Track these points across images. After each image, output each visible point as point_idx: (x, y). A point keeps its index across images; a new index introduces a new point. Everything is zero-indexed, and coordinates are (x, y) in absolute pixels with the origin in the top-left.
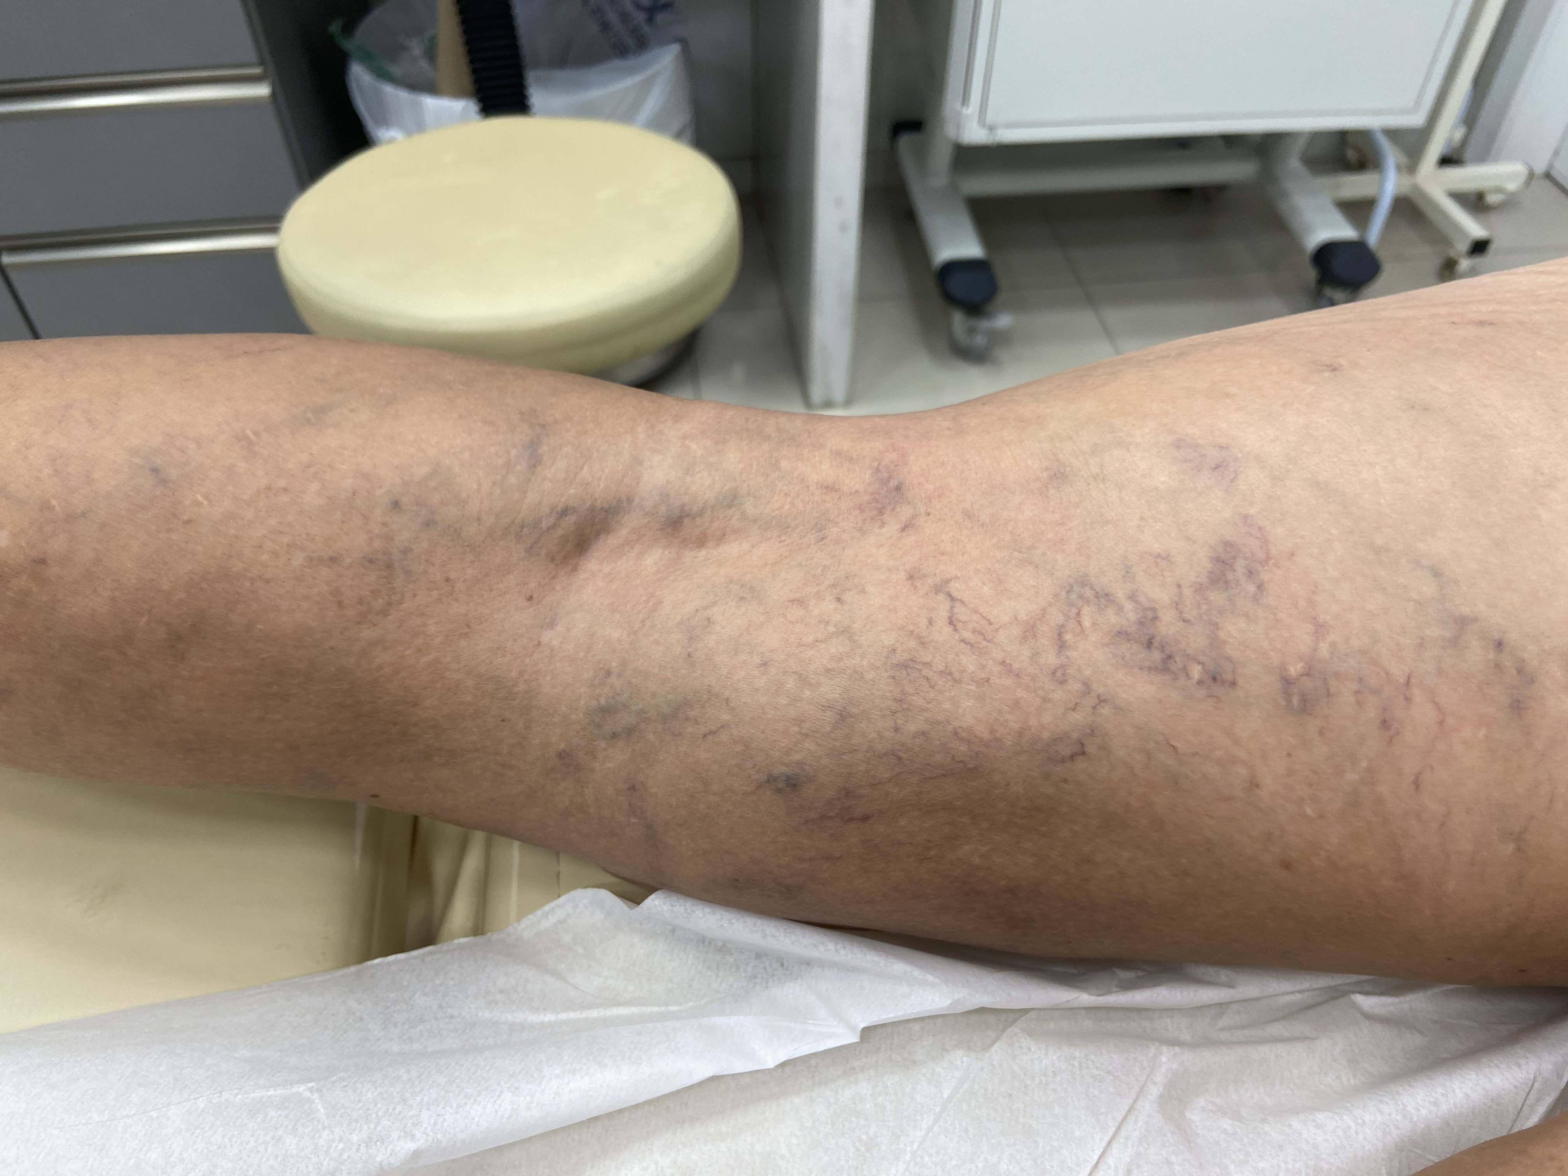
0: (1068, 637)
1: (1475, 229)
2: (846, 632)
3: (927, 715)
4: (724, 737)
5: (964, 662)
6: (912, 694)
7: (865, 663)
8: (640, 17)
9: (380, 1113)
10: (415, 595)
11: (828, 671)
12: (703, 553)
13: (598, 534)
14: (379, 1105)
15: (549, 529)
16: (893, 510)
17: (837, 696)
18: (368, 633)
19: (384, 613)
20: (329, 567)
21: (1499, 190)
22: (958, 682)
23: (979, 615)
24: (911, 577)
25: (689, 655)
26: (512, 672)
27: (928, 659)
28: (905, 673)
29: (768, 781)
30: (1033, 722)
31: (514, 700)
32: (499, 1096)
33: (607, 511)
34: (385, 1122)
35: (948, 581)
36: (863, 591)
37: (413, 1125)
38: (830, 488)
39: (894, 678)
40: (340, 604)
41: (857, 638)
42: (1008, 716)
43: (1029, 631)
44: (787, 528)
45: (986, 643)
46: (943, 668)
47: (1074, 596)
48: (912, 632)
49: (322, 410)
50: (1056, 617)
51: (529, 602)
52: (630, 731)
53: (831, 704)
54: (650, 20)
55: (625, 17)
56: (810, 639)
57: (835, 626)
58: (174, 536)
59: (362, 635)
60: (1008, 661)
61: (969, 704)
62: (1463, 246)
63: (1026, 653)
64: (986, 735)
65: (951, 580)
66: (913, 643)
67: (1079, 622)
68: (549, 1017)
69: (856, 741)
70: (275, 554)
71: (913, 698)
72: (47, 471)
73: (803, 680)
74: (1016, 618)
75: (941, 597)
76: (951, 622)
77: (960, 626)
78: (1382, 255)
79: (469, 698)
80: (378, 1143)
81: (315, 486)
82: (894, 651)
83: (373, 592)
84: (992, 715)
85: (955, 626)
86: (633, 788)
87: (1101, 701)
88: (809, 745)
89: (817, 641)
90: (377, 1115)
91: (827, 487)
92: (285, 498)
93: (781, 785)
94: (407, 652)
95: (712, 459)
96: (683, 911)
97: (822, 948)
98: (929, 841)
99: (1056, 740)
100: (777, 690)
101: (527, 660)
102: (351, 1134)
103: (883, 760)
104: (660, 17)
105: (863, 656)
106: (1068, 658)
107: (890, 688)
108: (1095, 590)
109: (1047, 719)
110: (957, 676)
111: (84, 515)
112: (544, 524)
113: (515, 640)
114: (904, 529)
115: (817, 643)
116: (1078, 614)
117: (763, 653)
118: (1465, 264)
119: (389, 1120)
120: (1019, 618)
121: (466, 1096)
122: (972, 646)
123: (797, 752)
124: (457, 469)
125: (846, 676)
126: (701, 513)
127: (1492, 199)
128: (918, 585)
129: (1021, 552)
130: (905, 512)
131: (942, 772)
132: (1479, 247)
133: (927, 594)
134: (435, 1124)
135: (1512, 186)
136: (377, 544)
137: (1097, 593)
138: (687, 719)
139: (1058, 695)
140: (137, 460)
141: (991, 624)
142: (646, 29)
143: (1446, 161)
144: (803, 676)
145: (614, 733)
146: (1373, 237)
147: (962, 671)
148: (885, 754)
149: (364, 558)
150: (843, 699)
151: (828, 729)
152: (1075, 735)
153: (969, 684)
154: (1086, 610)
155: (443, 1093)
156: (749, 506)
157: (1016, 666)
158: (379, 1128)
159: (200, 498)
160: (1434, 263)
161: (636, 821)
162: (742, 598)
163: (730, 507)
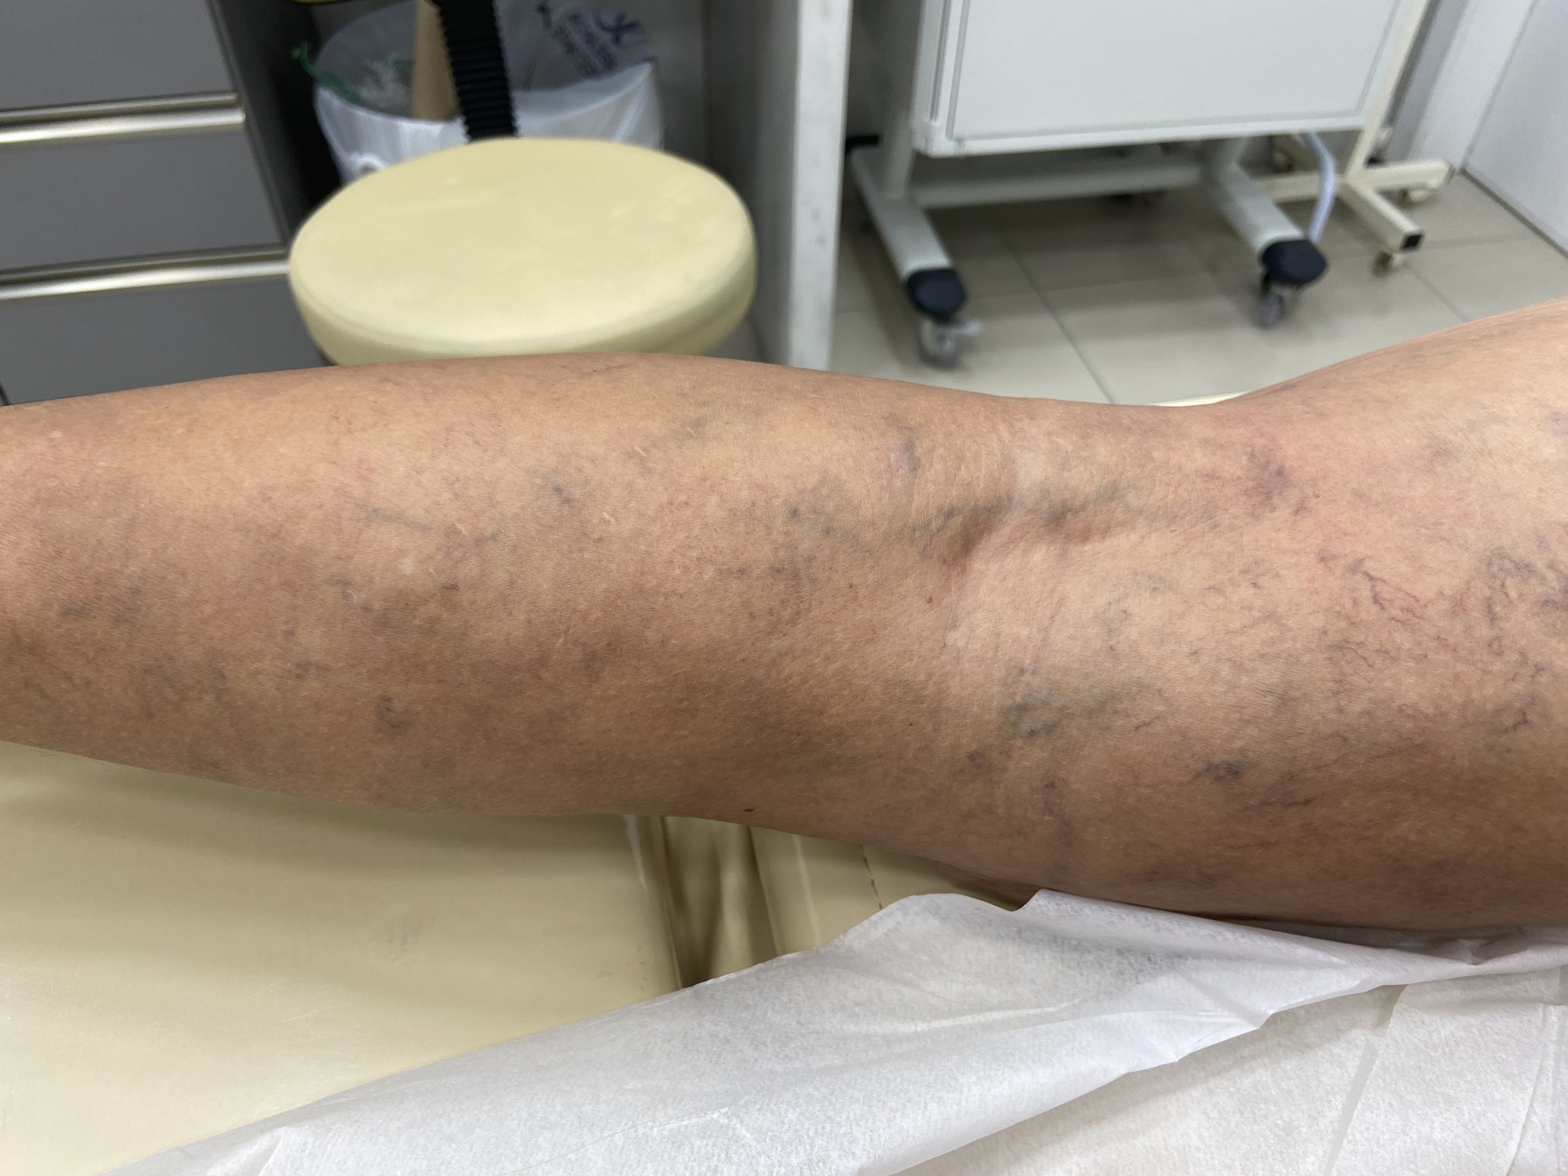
0: (1498, 609)
1: (1407, 225)
2: (1270, 616)
3: (1370, 694)
4: (1158, 728)
5: (1399, 640)
6: (1352, 675)
7: (1299, 646)
8: (606, 38)
9: (811, 1134)
10: (821, 603)
11: (1262, 656)
12: (1088, 547)
13: (981, 533)
14: (806, 1126)
15: (938, 530)
16: (1281, 493)
17: (1275, 680)
18: (778, 643)
19: (793, 622)
20: (739, 578)
21: (1423, 187)
22: (1395, 660)
23: (1404, 593)
24: (1323, 559)
25: (1111, 648)
26: (920, 675)
27: (1362, 638)
28: (1340, 653)
29: (1208, 770)
30: (1475, 695)
31: (923, 703)
32: (926, 1107)
33: (989, 510)
34: (818, 1142)
35: (1361, 561)
36: (1277, 575)
37: (850, 1142)
38: (1211, 476)
39: (1331, 659)
40: (752, 616)
41: (1284, 622)
42: (1451, 691)
43: (1458, 606)
44: (1175, 517)
45: (1417, 620)
46: (1378, 647)
47: (1495, 569)
48: (1339, 613)
49: (698, 423)
50: (1481, 590)
51: (929, 604)
52: (1050, 729)
53: (1271, 689)
54: (617, 40)
55: (590, 38)
56: (1237, 625)
57: (1260, 611)
58: (587, 555)
59: (772, 645)
60: (1443, 636)
61: (1412, 681)
62: (1396, 241)
63: (1459, 627)
64: (1431, 711)
65: (1364, 559)
66: (1343, 624)
67: (1506, 594)
68: (921, 1027)
69: (1301, 724)
70: (686, 569)
71: (1353, 678)
72: (446, 496)
73: (1238, 667)
74: (1441, 593)
75: (1359, 577)
76: (1376, 602)
77: (1387, 605)
78: (1326, 250)
79: (876, 704)
80: (820, 1164)
81: (714, 499)
82: (1325, 632)
83: (782, 602)
84: (1435, 690)
85: (1381, 604)
86: (1052, 785)
87: (1539, 669)
88: (1251, 731)
89: (1245, 627)
90: (809, 1136)
91: (1207, 475)
92: (687, 513)
93: (1222, 773)
94: (816, 661)
95: (1084, 454)
96: (1069, 909)
97: (1220, 938)
98: (1370, 821)
99: (1498, 712)
100: (1212, 678)
101: (935, 662)
102: (789, 1157)
103: (1329, 742)
104: (627, 38)
105: (1294, 639)
106: (1501, 629)
107: (1329, 670)
108: (1514, 562)
109: (1489, 691)
110: (1393, 653)
111: (494, 537)
112: (934, 526)
113: (921, 643)
114: (1297, 512)
115: (1245, 629)
116: (1503, 586)
117: (1191, 642)
118: (1398, 258)
119: (823, 1140)
120: (1445, 592)
121: (891, 1110)
122: (1403, 623)
123: (1239, 739)
124: (844, 476)
125: (1281, 660)
126: (1083, 507)
127: (1416, 195)
128: (1332, 566)
129: (1428, 529)
130: (1293, 495)
131: (1389, 750)
132: (1412, 242)
133: (1344, 575)
134: (872, 1140)
135: (1435, 182)
136: (782, 554)
137: (1516, 564)
138: (1116, 712)
139: (1497, 666)
140: (538, 481)
141: (1417, 600)
142: (613, 50)
143: (1374, 161)
144: (1237, 662)
145: (1032, 731)
146: (1316, 233)
147: (1399, 649)
148: (1332, 736)
149: (772, 568)
150: (1283, 683)
151: (1271, 714)
152: (1518, 705)
153: (1407, 661)
154: (1509, 582)
155: (866, 1108)
156: (1131, 498)
157: (1451, 640)
158: (816, 1149)
159: (606, 516)
160: (1369, 258)
161: (1051, 818)
162: (1154, 589)
163: (1112, 499)
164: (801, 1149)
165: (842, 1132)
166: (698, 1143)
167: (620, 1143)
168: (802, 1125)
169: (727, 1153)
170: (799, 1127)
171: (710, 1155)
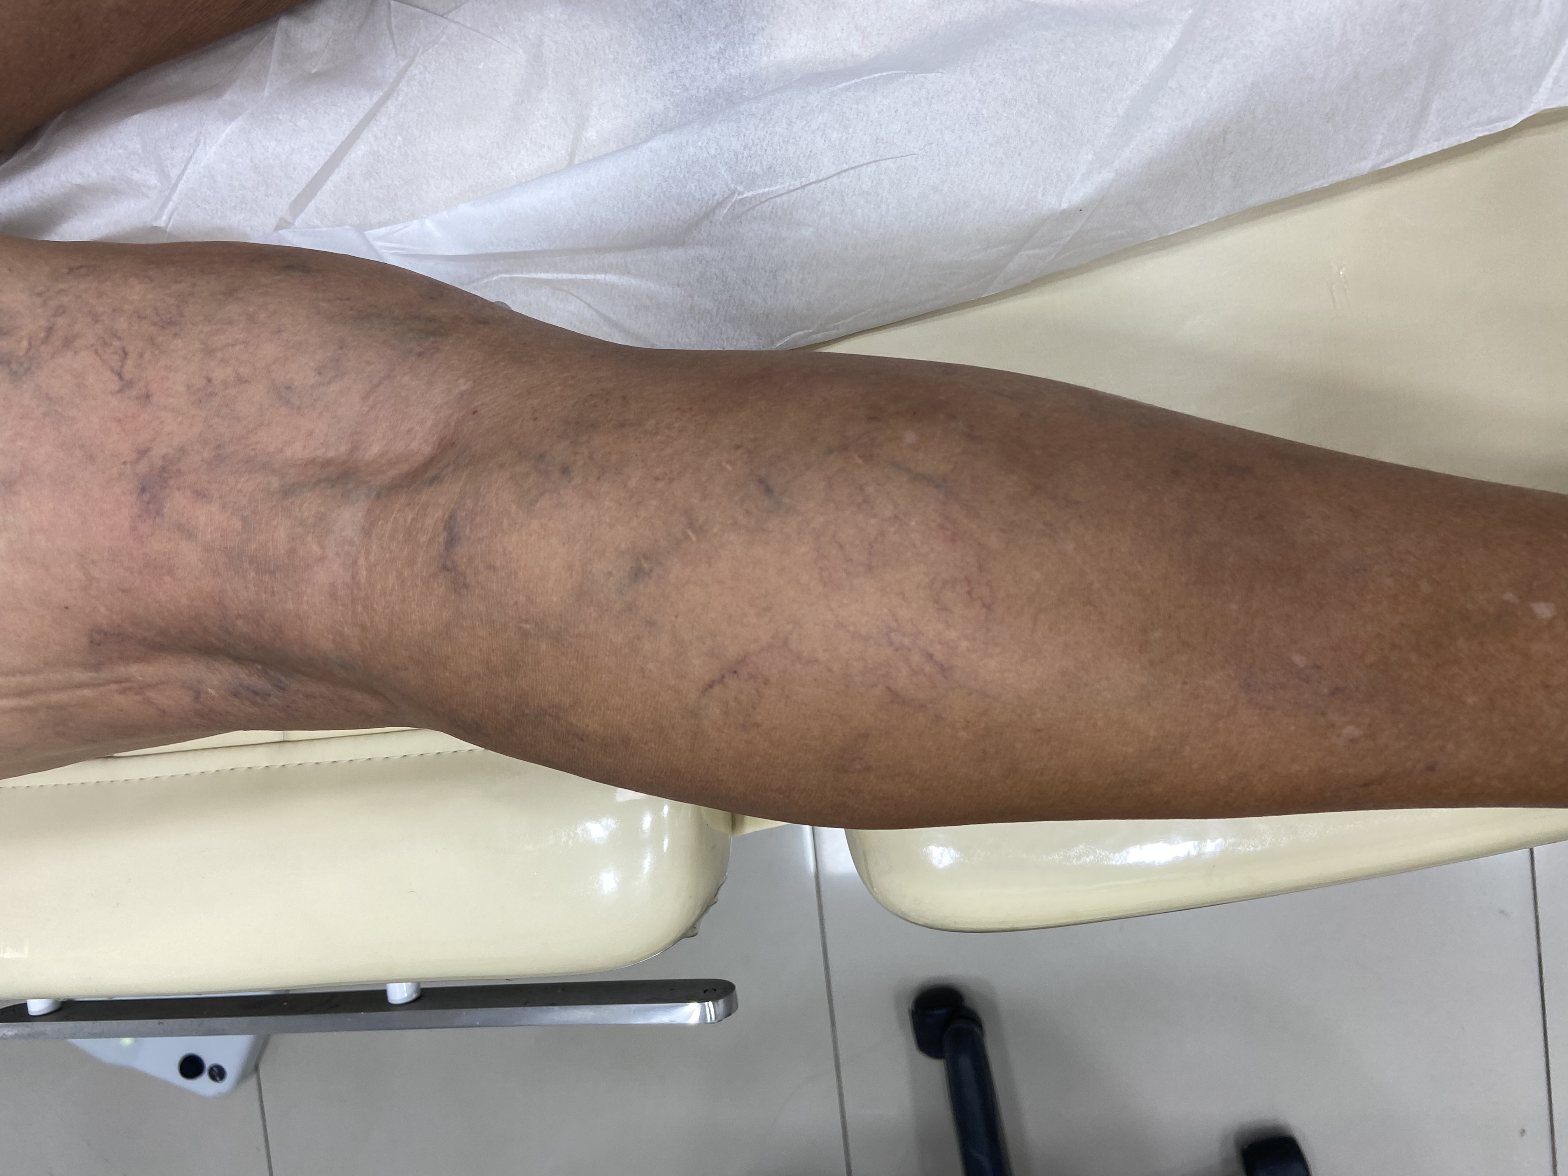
4: (331, 296)
6: (173, 305)
16: (152, 471)
23: (102, 358)
24: (148, 397)
27: (151, 328)
28: (172, 319)
36: (189, 388)
38: (202, 495)
41: (202, 347)
43: (69, 342)
44: (247, 462)
45: (104, 336)
46: (143, 321)
48: (158, 349)
50: (46, 351)
51: (477, 410)
56: (238, 348)
57: (216, 357)
58: (752, 436)
60: (93, 323)
61: (133, 297)
63: (77, 327)
67: (30, 344)
71: (173, 303)
76: (126, 354)
77: (119, 350)
81: (633, 484)
85: (123, 351)
106: (49, 321)
107: (187, 309)
110: (134, 316)
111: (831, 449)
114: (147, 450)
115: (233, 344)
117: (279, 340)
120: (73, 353)
122: (115, 335)
123: (276, 280)
125: (218, 319)
128: (143, 390)
129: (56, 411)
130: (143, 467)
133: (139, 381)
136: (585, 439)
140: (786, 501)
141: (96, 351)
147: (129, 318)
153: (129, 309)
154: (22, 353)
164: (686, 157)
165: (658, 168)
166: (758, 169)
167: (812, 174)
168: (684, 176)
169: (737, 159)
170: (687, 175)
171: (749, 159)
